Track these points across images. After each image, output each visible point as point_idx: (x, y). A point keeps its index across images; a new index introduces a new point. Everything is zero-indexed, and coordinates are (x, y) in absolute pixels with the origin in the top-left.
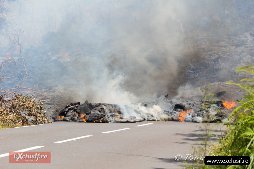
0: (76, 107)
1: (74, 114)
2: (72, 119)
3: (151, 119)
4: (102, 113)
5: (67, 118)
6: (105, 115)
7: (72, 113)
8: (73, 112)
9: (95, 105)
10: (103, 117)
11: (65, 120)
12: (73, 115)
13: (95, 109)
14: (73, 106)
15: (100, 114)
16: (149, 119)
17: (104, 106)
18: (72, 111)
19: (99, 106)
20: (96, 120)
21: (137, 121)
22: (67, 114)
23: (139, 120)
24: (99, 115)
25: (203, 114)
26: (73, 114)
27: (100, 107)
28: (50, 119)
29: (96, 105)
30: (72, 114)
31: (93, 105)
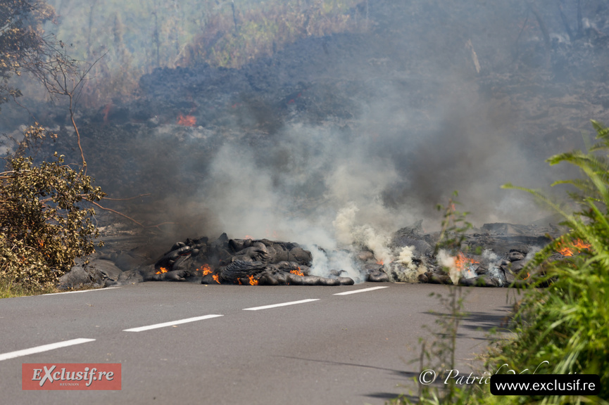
0: (197, 248)
1: (192, 265)
2: (185, 276)
3: (378, 278)
4: (259, 263)
5: (176, 274)
6: (265, 268)
7: (186, 262)
8: (189, 260)
9: (242, 243)
10: (260, 272)
11: (169, 279)
12: (189, 266)
13: (242, 252)
14: (190, 246)
15: (254, 264)
16: (374, 278)
17: (264, 246)
18: (188, 257)
19: (253, 246)
20: (242, 279)
21: (342, 281)
22: (176, 265)
23: (349, 280)
24: (251, 268)
25: (504, 267)
26: (190, 263)
27: (253, 249)
28: (135, 275)
29: (244, 244)
30: (187, 265)
31: (238, 244)
